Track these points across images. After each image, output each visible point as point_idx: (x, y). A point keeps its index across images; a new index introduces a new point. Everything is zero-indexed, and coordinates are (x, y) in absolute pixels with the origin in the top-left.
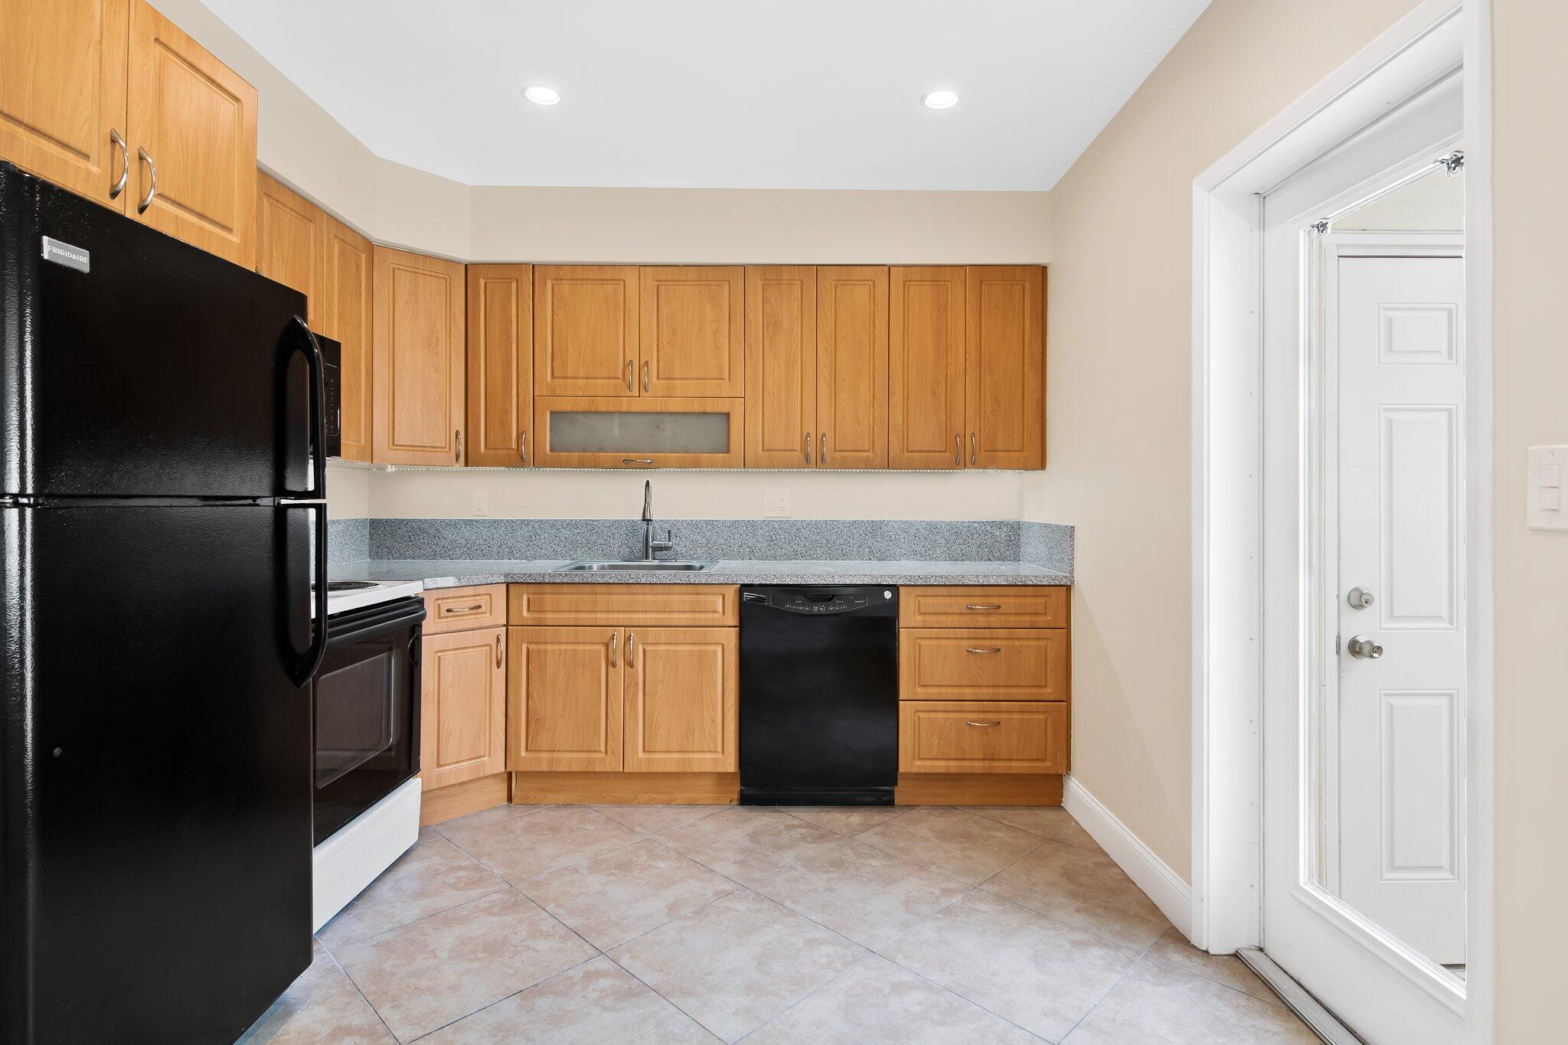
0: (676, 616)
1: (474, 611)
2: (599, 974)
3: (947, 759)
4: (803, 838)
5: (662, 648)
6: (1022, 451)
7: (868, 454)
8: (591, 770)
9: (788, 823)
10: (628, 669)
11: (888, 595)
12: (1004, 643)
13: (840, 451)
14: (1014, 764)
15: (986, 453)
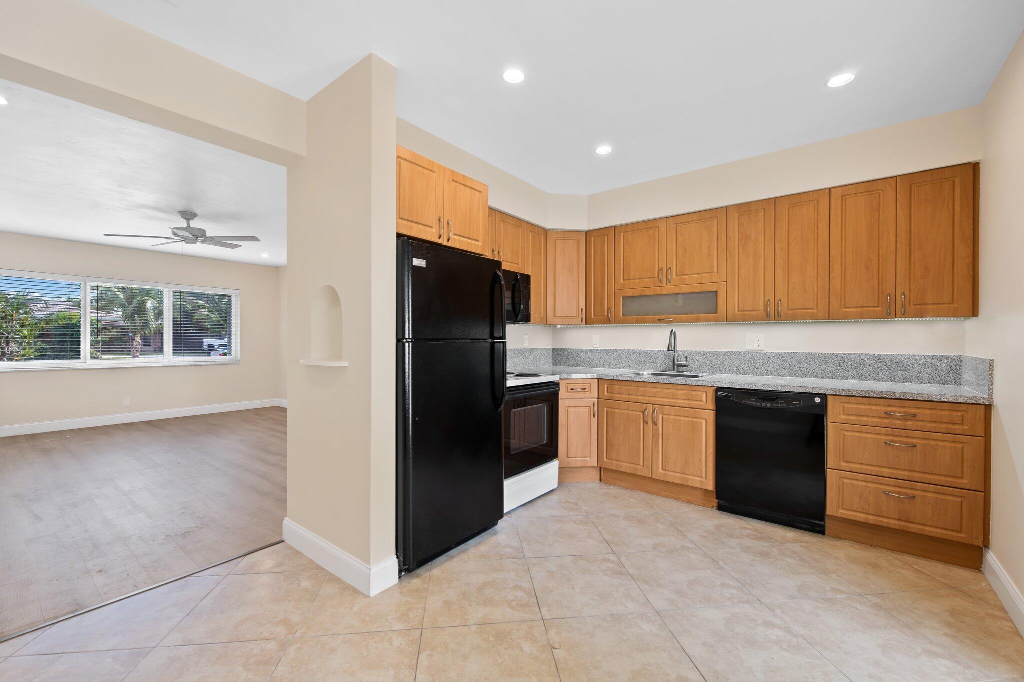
0: (679, 401)
1: (583, 390)
2: (609, 560)
3: (867, 513)
4: (749, 536)
5: (672, 417)
6: (953, 303)
7: (813, 310)
8: (636, 473)
9: (743, 526)
10: (654, 426)
11: (818, 400)
12: (919, 441)
13: (791, 309)
14: (928, 528)
15: (915, 306)
